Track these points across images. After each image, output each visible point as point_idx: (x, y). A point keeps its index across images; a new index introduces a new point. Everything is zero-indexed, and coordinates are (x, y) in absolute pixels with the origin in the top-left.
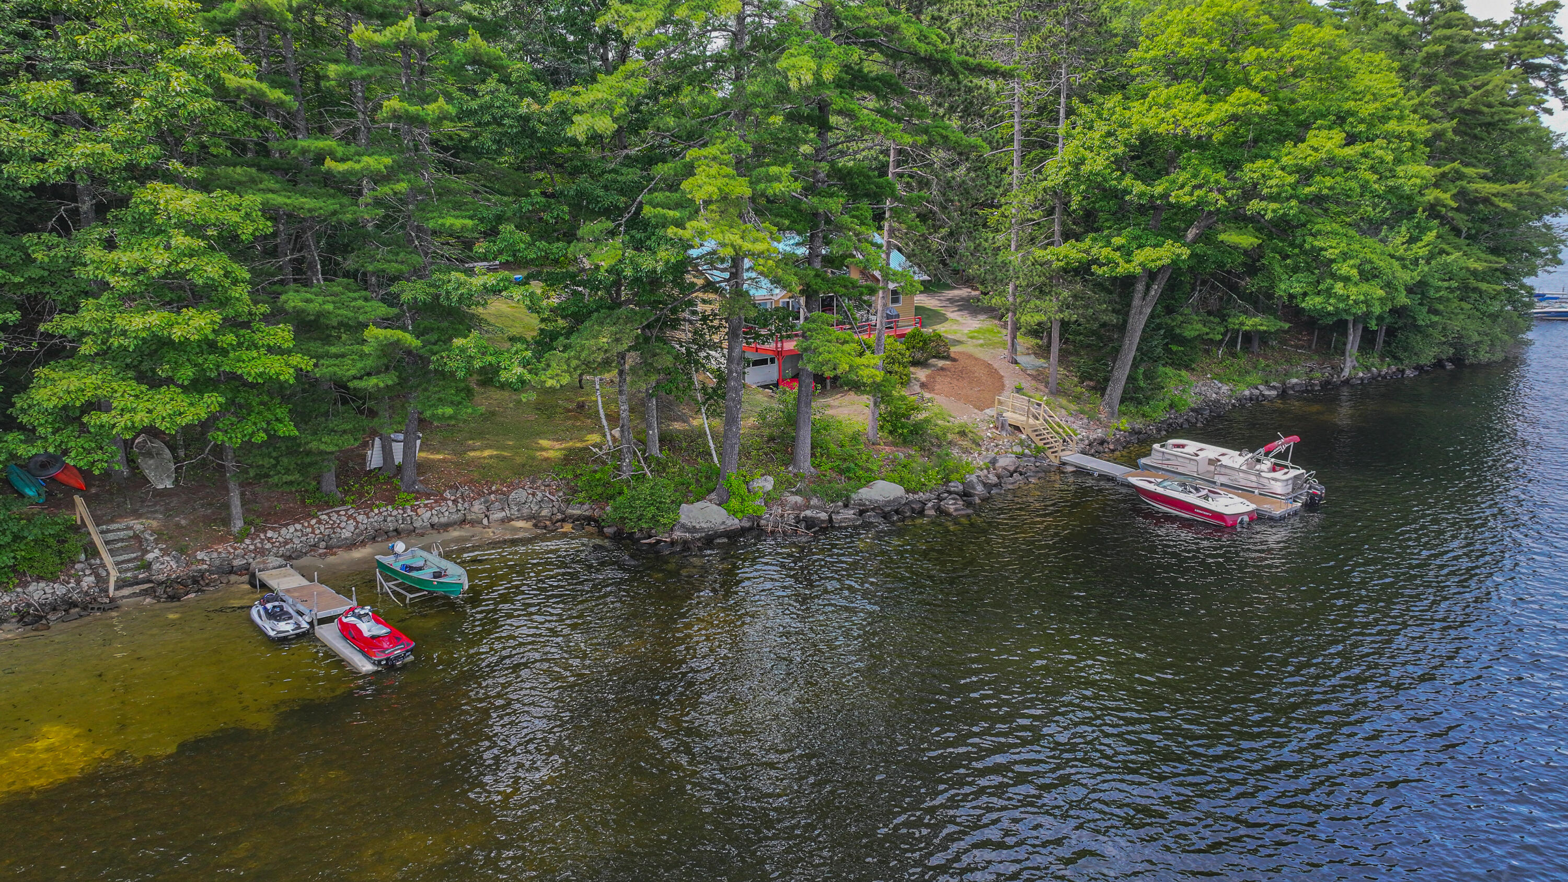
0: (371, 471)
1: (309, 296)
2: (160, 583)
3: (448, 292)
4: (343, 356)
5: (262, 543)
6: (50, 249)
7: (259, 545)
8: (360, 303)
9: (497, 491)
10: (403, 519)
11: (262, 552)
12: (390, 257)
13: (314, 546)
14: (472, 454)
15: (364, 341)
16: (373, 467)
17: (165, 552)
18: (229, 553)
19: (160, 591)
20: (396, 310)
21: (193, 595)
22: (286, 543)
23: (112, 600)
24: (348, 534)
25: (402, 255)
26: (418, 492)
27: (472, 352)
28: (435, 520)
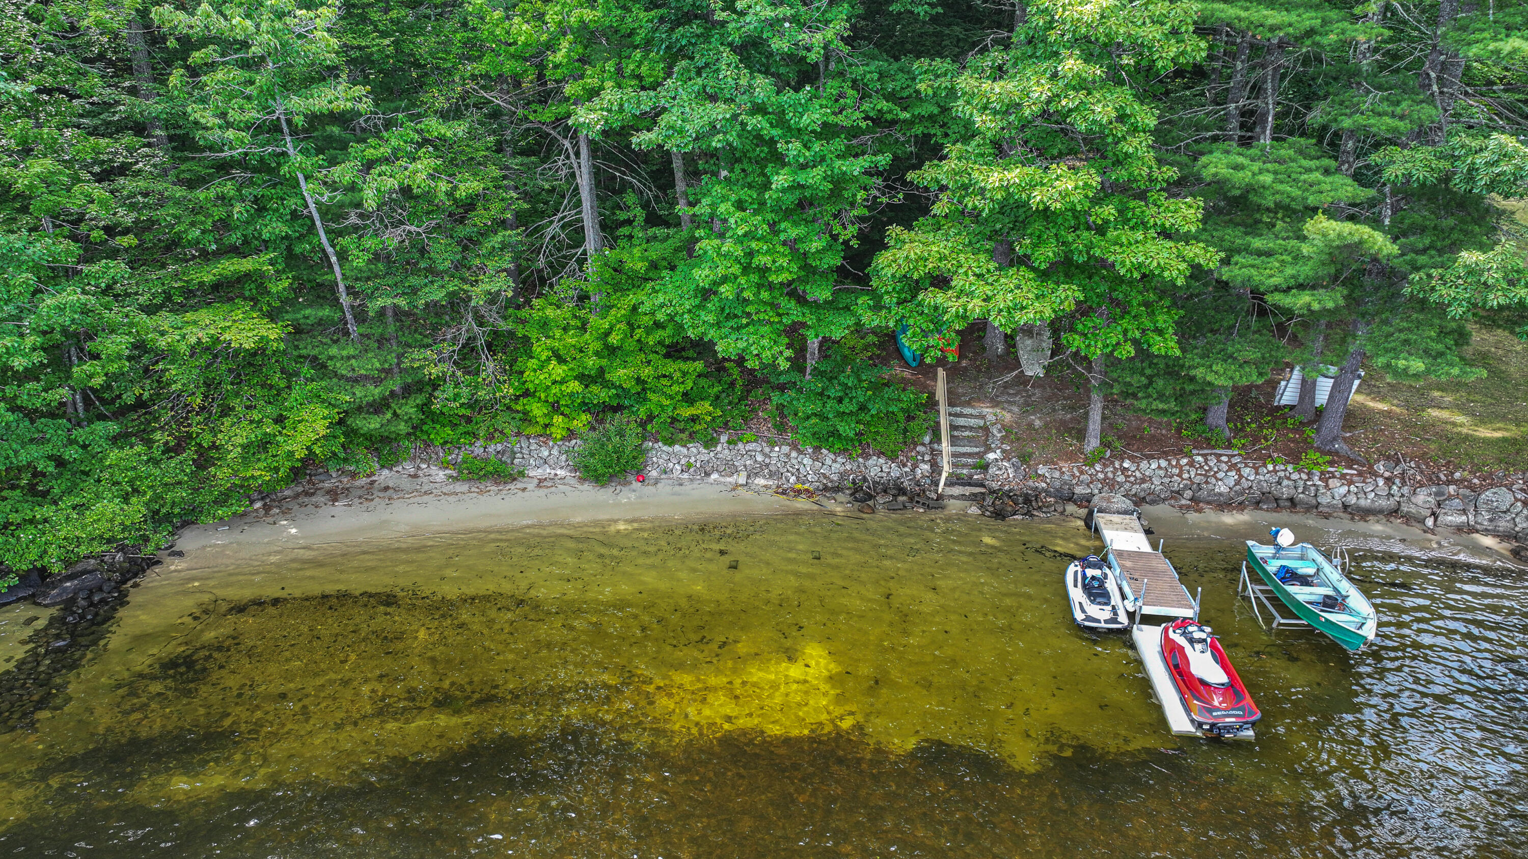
0: (1279, 408)
1: (1240, 160)
2: (992, 492)
3: (1472, 169)
4: (1269, 254)
5: (1114, 473)
6: (937, 76)
7: (1110, 475)
8: (1317, 176)
9: (1462, 480)
10: (1306, 488)
11: (1110, 485)
12: (1385, 107)
13: (1178, 492)
14: (1435, 413)
15: (1304, 238)
16: (1283, 402)
17: (1006, 456)
18: (1073, 476)
19: (989, 500)
20: (1371, 192)
21: (1019, 517)
22: (1143, 481)
23: (940, 497)
24: (1223, 489)
25: (1404, 105)
26: (1337, 453)
27: (1494, 276)
28: (1352, 500)
